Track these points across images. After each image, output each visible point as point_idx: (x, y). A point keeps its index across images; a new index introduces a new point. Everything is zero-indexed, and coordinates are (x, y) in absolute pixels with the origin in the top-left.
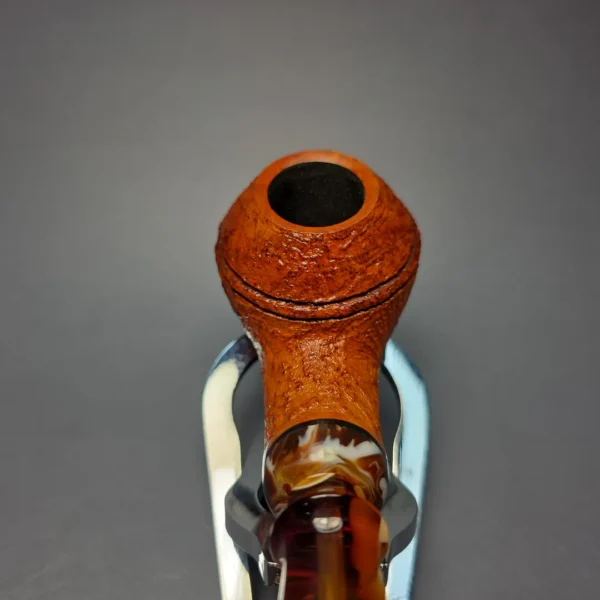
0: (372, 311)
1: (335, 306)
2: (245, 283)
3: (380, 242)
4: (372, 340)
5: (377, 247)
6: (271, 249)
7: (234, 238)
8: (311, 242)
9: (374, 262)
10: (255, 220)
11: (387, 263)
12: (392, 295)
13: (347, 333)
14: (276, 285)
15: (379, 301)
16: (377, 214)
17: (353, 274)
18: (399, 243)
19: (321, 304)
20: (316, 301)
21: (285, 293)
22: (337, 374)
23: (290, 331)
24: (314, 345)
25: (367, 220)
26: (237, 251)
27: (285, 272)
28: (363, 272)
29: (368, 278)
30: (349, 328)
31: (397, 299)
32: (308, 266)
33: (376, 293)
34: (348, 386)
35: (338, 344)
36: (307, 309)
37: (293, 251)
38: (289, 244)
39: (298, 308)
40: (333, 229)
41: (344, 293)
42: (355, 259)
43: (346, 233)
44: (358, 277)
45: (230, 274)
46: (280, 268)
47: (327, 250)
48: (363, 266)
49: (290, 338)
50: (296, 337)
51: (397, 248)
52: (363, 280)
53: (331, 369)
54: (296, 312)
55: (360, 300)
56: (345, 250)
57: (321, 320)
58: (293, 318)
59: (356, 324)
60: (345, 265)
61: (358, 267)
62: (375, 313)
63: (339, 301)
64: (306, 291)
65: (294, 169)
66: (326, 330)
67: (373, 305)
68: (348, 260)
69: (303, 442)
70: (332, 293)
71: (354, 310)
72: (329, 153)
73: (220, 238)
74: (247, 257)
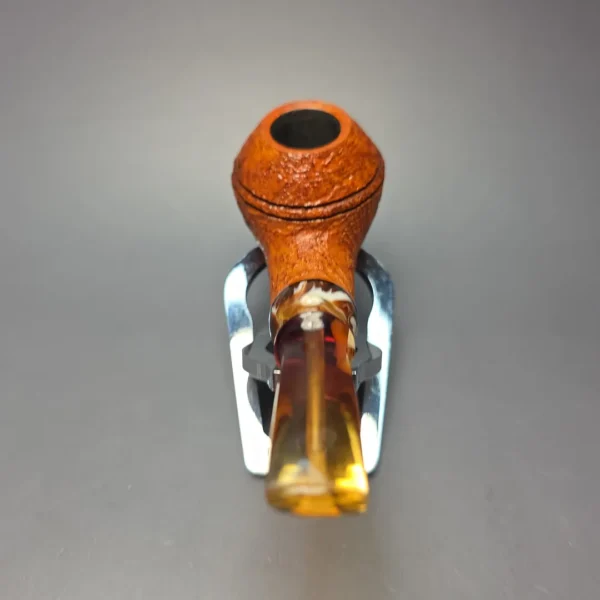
0: (348, 214)
1: (320, 210)
2: (255, 196)
3: (352, 161)
4: (348, 237)
5: (349, 164)
6: (273, 167)
7: (246, 164)
8: (301, 160)
9: (348, 176)
10: (261, 148)
11: (358, 178)
12: (362, 202)
13: (330, 230)
14: (276, 194)
15: (353, 207)
16: (350, 141)
17: (333, 184)
18: (367, 164)
19: (310, 207)
20: (306, 205)
21: (283, 200)
22: (322, 258)
23: (288, 230)
24: (306, 238)
25: (342, 145)
26: (248, 172)
27: (283, 184)
28: (340, 183)
29: (344, 188)
30: (331, 227)
31: (366, 206)
32: (300, 178)
33: (350, 200)
34: (330, 265)
35: (323, 239)
36: (300, 212)
37: (289, 168)
38: (286, 162)
39: (294, 211)
40: (317, 151)
41: (328, 199)
42: (334, 172)
43: (327, 154)
44: (336, 187)
45: (243, 191)
46: (279, 181)
47: (313, 166)
48: (340, 179)
49: (287, 236)
50: (292, 234)
51: (366, 168)
52: (340, 189)
53: (318, 255)
54: (291, 214)
55: (339, 204)
56: (326, 166)
57: (311, 219)
58: (289, 219)
59: (335, 223)
60: (327, 177)
61: (336, 179)
62: (350, 216)
63: (323, 205)
64: (299, 197)
65: (290, 115)
66: (314, 228)
67: (347, 210)
68: (329, 174)
69: (297, 291)
70: (317, 198)
71: (334, 213)
72: (314, 102)
73: (235, 169)
74: (255, 176)
